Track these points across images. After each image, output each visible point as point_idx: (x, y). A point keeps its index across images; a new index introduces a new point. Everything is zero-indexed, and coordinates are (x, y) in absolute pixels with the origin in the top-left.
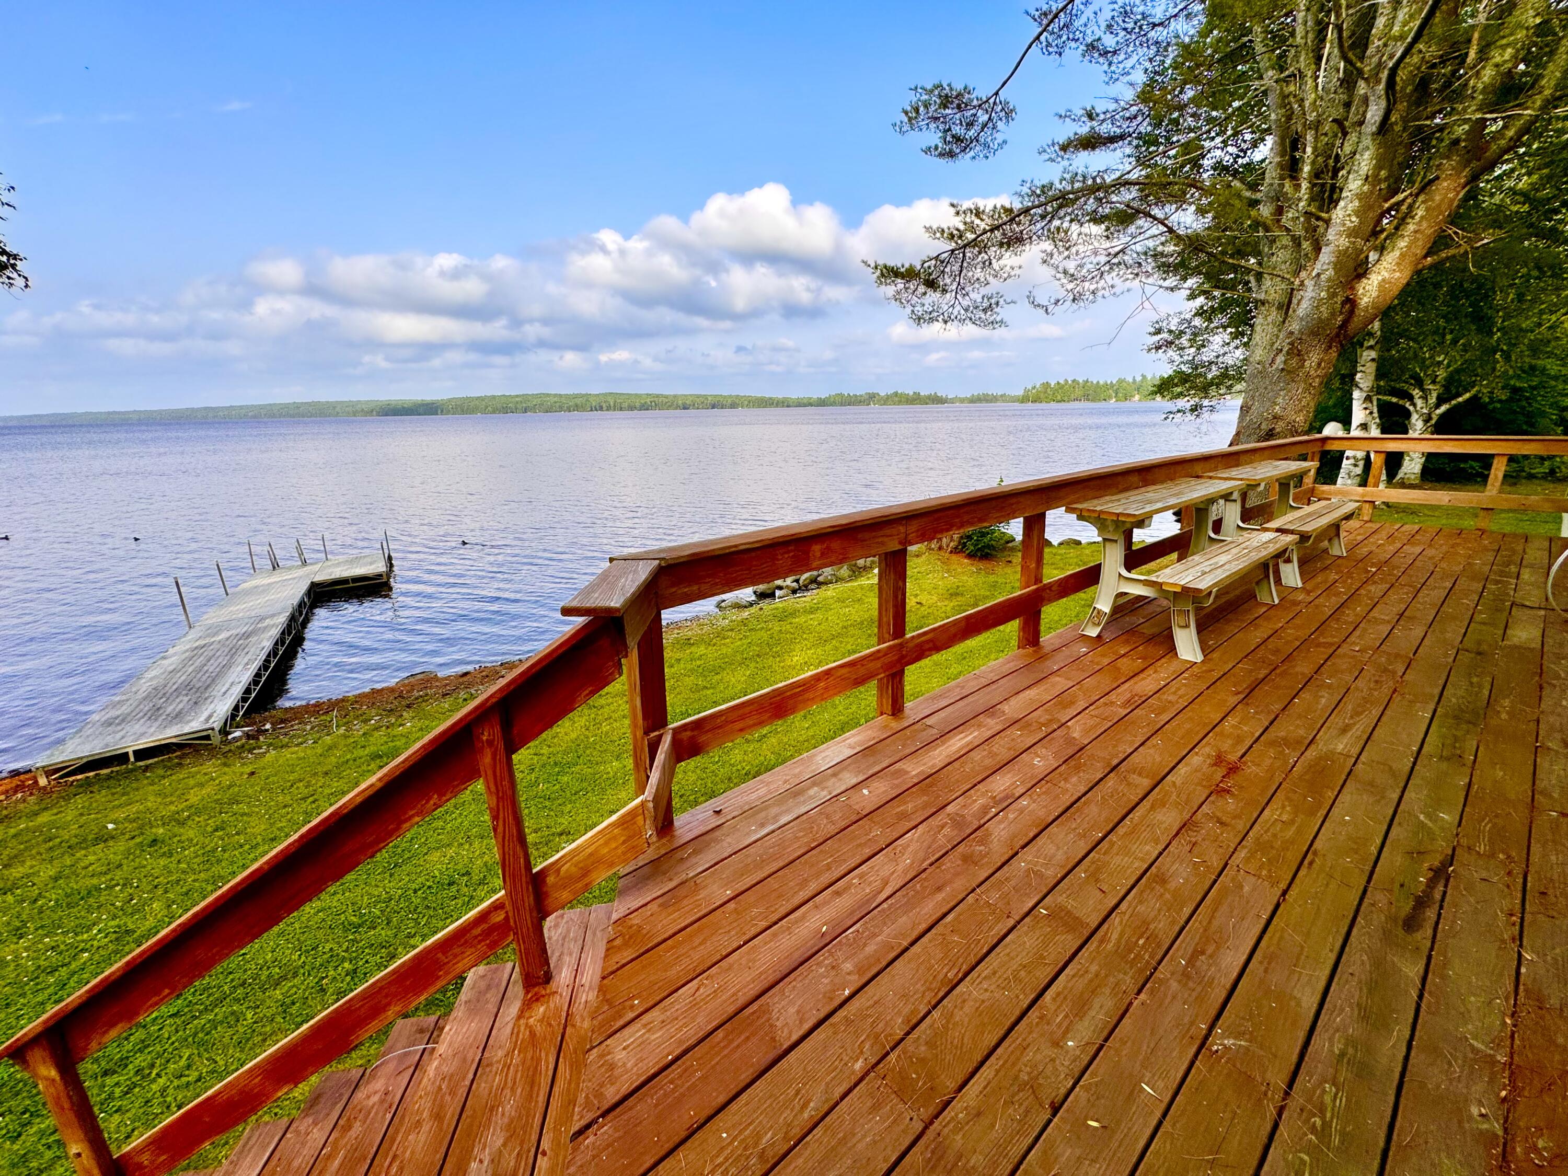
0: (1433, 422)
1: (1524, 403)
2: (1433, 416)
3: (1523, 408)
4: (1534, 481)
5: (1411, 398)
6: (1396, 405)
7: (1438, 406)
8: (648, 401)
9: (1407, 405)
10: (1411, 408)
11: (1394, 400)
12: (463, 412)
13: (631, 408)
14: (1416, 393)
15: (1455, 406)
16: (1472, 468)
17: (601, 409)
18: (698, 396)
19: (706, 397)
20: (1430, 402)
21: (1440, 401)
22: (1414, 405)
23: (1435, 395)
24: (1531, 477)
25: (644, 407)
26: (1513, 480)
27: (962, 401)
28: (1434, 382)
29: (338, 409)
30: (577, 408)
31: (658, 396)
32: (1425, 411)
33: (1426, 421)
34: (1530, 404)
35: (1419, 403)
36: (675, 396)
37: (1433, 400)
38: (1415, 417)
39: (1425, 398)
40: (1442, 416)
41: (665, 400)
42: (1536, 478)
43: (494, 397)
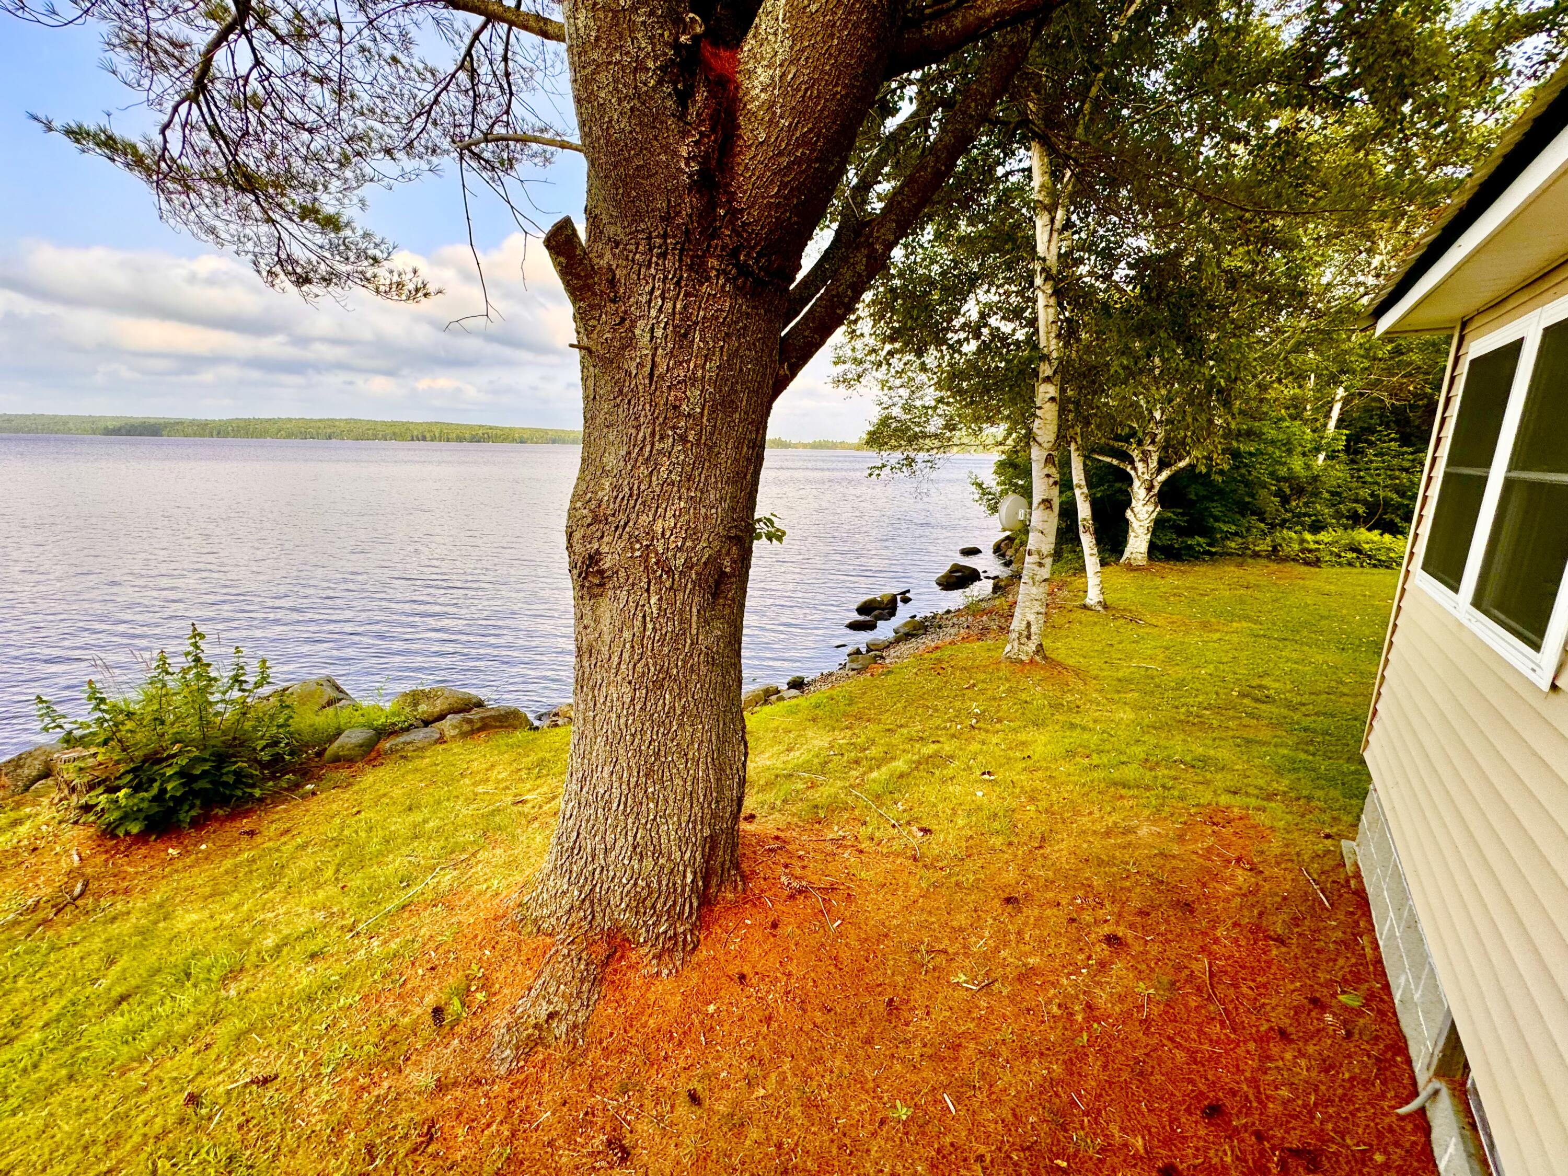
0: (1156, 490)
1: (1243, 471)
2: (1155, 483)
3: (1242, 476)
4: (1259, 560)
5: (1132, 462)
6: (1116, 468)
7: (1159, 471)
8: (480, 432)
9: (1128, 469)
10: (1132, 473)
11: (1115, 462)
12: (247, 435)
13: (460, 439)
14: (1136, 454)
15: (1177, 472)
16: (1199, 545)
17: (424, 439)
18: (537, 430)
19: (546, 432)
20: (1151, 466)
21: (1163, 464)
22: (1135, 469)
23: (1155, 457)
24: (1256, 555)
25: (476, 439)
26: (1240, 560)
27: (805, 446)
28: (1153, 442)
29: (71, 425)
30: (395, 436)
31: (491, 428)
32: (1146, 477)
33: (1149, 489)
34: (1249, 472)
35: (1140, 466)
36: (510, 429)
37: (1154, 464)
38: (1137, 483)
39: (1145, 460)
40: (1164, 484)
41: (499, 432)
42: (1259, 556)
43: (290, 420)
